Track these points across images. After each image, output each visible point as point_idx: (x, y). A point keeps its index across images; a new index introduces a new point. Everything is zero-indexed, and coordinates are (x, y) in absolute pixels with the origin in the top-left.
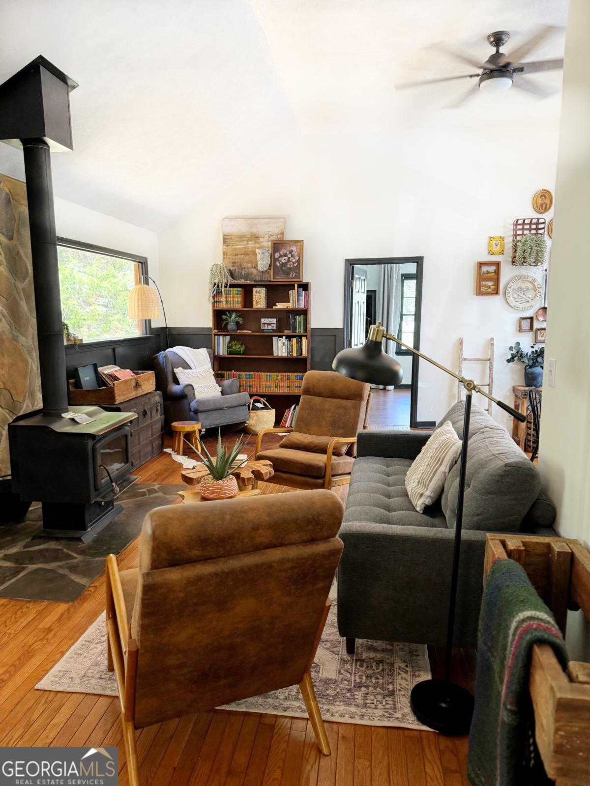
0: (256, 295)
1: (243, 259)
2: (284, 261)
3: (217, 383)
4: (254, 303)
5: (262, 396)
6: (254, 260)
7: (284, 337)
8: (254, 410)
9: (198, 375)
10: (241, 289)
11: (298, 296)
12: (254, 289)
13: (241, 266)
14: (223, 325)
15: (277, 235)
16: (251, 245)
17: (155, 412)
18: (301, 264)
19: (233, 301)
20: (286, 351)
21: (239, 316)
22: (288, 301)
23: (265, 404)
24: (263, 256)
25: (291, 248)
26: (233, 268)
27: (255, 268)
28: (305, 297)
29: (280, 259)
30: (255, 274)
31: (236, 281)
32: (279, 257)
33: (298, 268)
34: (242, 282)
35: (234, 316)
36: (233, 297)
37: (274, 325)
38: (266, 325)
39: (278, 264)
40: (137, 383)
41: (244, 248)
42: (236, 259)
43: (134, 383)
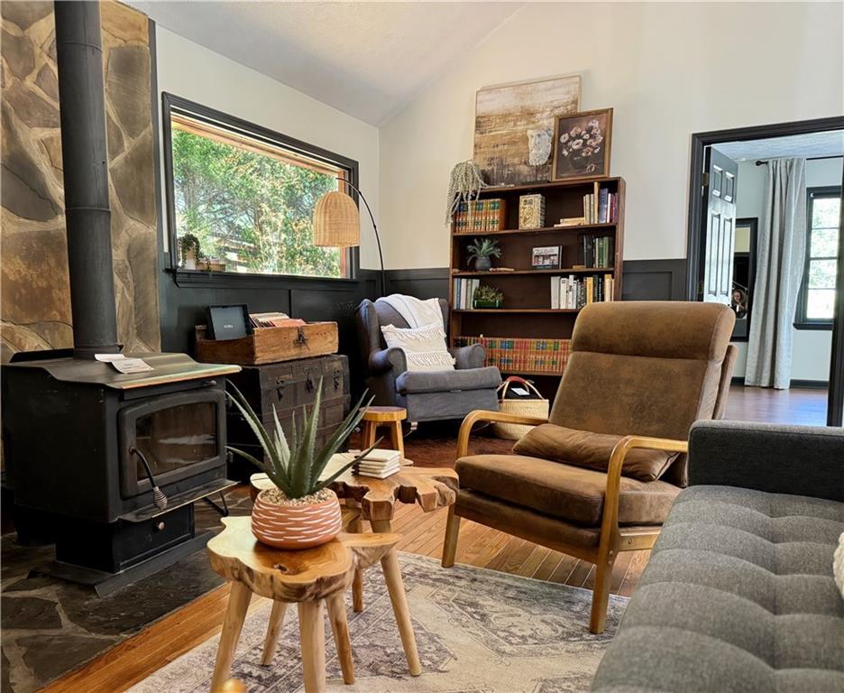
0: (524, 208)
1: (507, 151)
2: (575, 147)
3: (449, 351)
4: (521, 220)
5: (527, 377)
6: (525, 152)
7: (571, 277)
8: (509, 398)
9: (418, 336)
10: (499, 200)
11: (599, 204)
12: (521, 197)
13: (502, 163)
14: (469, 261)
15: (566, 106)
16: (520, 128)
17: (332, 386)
18: (607, 149)
19: (487, 219)
20: (575, 300)
21: (495, 246)
22: (582, 215)
23: (531, 391)
24: (538, 140)
25: (591, 124)
26: (490, 168)
27: (525, 163)
28: (612, 204)
29: (570, 143)
30: (526, 173)
31: (492, 187)
32: (569, 141)
33: (601, 157)
34: (502, 186)
35: (485, 245)
36: (486, 213)
37: (556, 258)
38: (541, 259)
39: (565, 153)
40: (300, 336)
41: (508, 134)
42: (494, 152)
43: (294, 335)
